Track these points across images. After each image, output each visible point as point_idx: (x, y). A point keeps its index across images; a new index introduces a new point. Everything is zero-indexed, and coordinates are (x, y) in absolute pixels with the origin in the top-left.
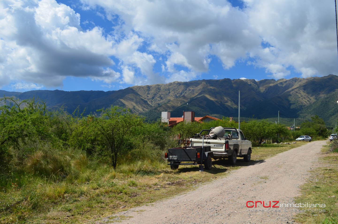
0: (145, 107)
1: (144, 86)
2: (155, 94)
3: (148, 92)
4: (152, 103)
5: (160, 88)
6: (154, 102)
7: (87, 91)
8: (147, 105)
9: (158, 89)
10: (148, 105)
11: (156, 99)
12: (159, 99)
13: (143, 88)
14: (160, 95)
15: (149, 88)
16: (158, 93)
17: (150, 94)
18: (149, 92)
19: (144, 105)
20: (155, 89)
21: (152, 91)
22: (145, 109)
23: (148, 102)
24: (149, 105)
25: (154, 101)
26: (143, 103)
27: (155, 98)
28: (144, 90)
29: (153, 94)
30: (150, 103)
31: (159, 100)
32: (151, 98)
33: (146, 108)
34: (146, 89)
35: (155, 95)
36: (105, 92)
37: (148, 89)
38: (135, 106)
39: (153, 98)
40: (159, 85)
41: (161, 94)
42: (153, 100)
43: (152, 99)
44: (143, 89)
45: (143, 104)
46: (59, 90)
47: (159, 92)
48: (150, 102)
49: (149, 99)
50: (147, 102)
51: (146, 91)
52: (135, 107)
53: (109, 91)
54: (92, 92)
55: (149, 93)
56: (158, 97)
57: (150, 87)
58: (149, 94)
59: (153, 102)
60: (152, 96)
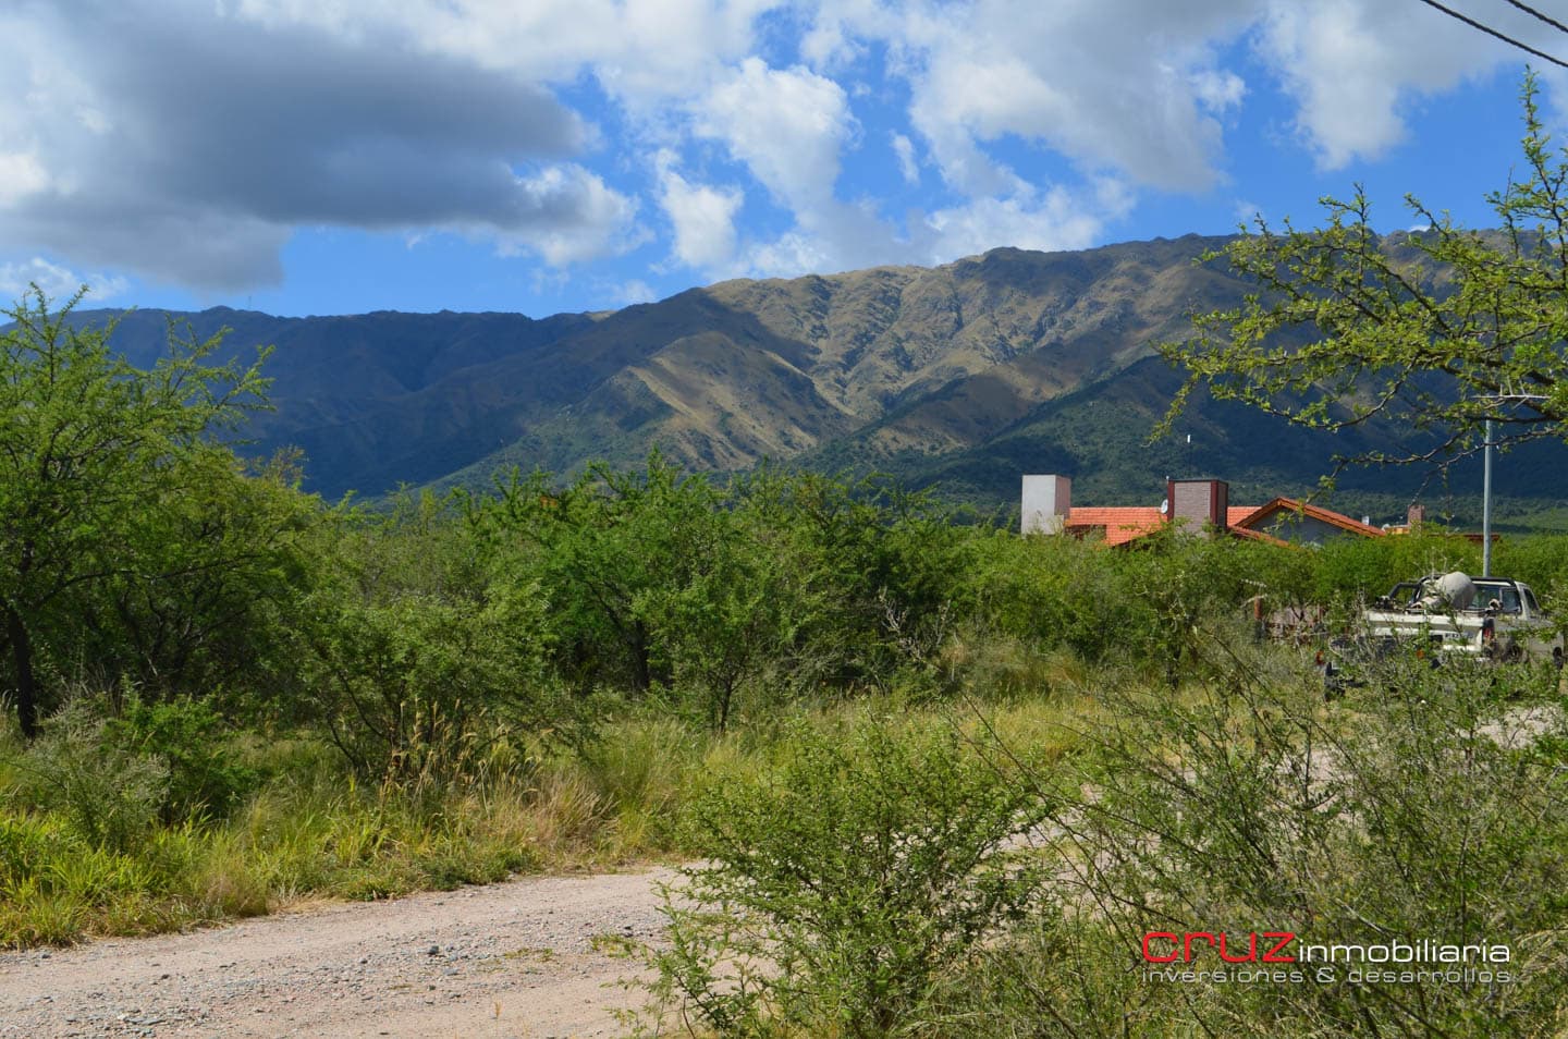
0: (794, 420)
1: (791, 282)
2: (865, 335)
3: (817, 324)
4: (844, 393)
5: (900, 291)
6: (860, 389)
7: (415, 316)
8: (813, 410)
9: (886, 300)
10: (818, 406)
11: (872, 368)
12: (889, 367)
13: (782, 292)
14: (899, 340)
15: (826, 295)
16: (879, 323)
17: (833, 334)
18: (825, 321)
19: (792, 407)
20: (864, 300)
21: (845, 317)
22: (798, 432)
23: (819, 387)
24: (822, 404)
25: (855, 377)
26: (786, 392)
27: (863, 364)
28: (794, 310)
29: (849, 337)
30: (830, 396)
31: (888, 377)
32: (840, 364)
33: (804, 429)
34: (805, 304)
35: (864, 339)
36: (535, 317)
37: (814, 301)
38: (730, 415)
39: (851, 359)
40: (890, 271)
41: (902, 335)
42: (850, 375)
43: (846, 369)
44: (780, 302)
45: (786, 401)
46: (236, 309)
47: (891, 319)
48: (829, 386)
49: (827, 370)
50: (812, 385)
51: (802, 314)
52: (729, 420)
53: (556, 316)
54: (446, 323)
55: (822, 328)
56: (884, 356)
57: (830, 285)
58: (825, 331)
59: (851, 390)
60: (843, 350)
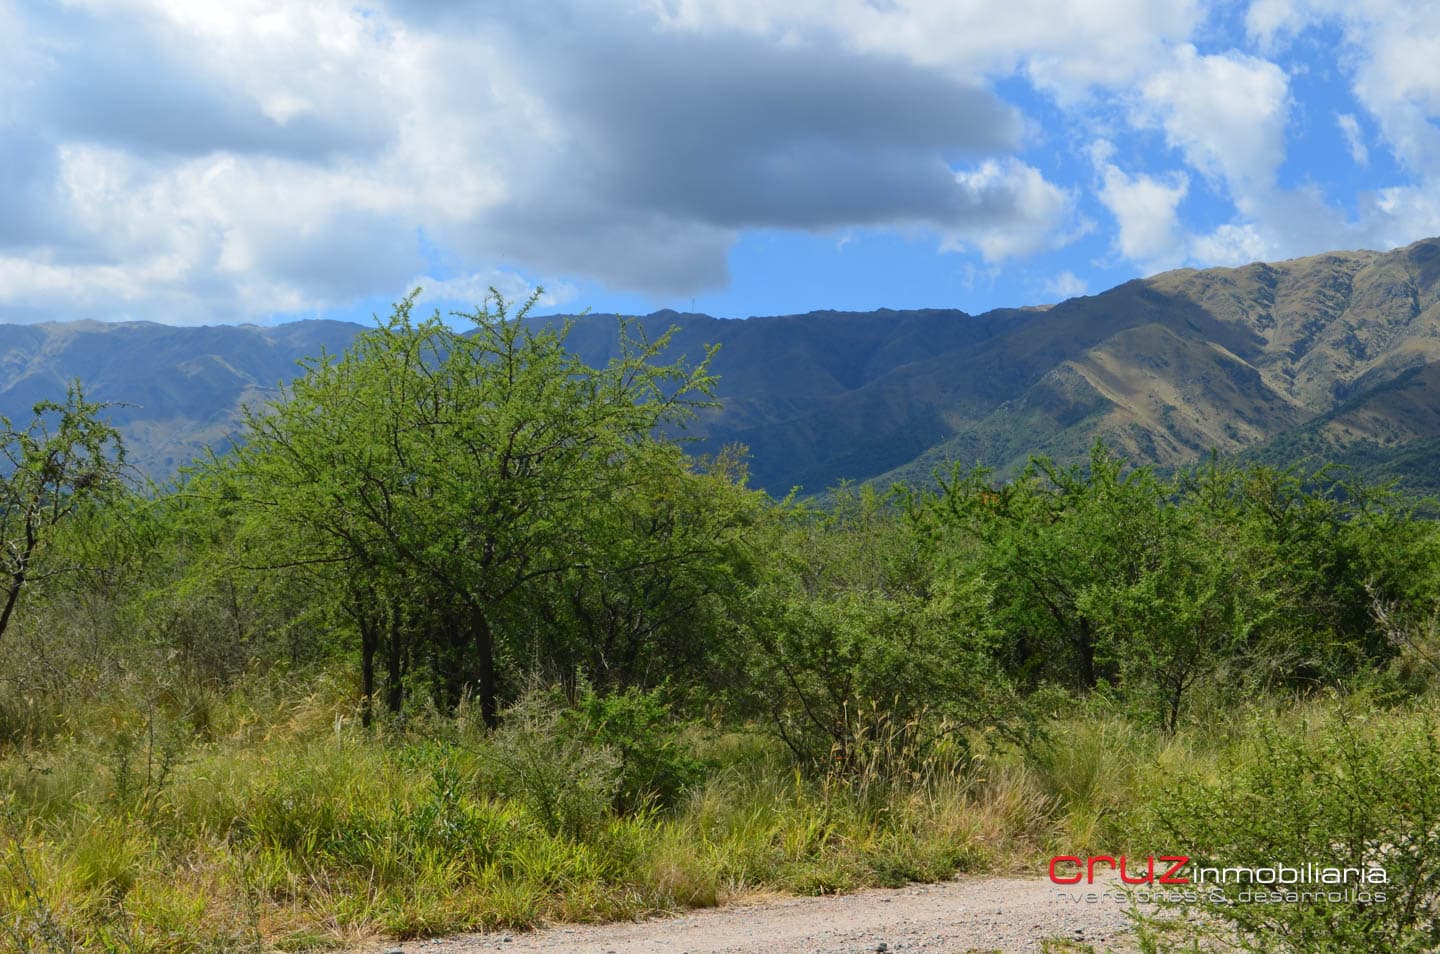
0: (1239, 413)
1: (1236, 271)
2: (1314, 324)
3: (1264, 313)
4: (1292, 384)
5: (1351, 277)
6: (1309, 380)
7: (853, 315)
8: (1259, 403)
9: (1337, 286)
10: (1265, 399)
11: (1322, 357)
12: (1342, 356)
13: (1226, 281)
14: (1351, 328)
15: (1273, 284)
16: (1331, 312)
17: (1281, 323)
18: (1272, 311)
19: (1237, 399)
20: (1313, 287)
21: (1292, 306)
22: (1243, 427)
23: (1266, 379)
24: (1268, 395)
25: (1304, 368)
26: (1232, 384)
27: (1313, 353)
28: (1239, 300)
29: (1297, 326)
30: (1278, 387)
31: (1339, 367)
32: (1288, 354)
33: (1250, 422)
34: (1250, 293)
35: (1313, 327)
36: (973, 313)
37: (1259, 290)
38: (1173, 408)
39: (1300, 349)
40: (1342, 257)
41: (1354, 322)
42: (1298, 365)
43: (1295, 359)
44: (1225, 292)
45: (1231, 394)
46: (680, 312)
47: (1341, 307)
48: (1276, 377)
49: (1274, 361)
50: (1259, 377)
51: (1246, 304)
52: (1171, 413)
53: (993, 311)
54: (886, 321)
55: (1269, 317)
56: (1336, 345)
57: (1276, 272)
58: (1273, 320)
59: (1300, 381)
60: (1291, 340)
